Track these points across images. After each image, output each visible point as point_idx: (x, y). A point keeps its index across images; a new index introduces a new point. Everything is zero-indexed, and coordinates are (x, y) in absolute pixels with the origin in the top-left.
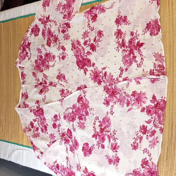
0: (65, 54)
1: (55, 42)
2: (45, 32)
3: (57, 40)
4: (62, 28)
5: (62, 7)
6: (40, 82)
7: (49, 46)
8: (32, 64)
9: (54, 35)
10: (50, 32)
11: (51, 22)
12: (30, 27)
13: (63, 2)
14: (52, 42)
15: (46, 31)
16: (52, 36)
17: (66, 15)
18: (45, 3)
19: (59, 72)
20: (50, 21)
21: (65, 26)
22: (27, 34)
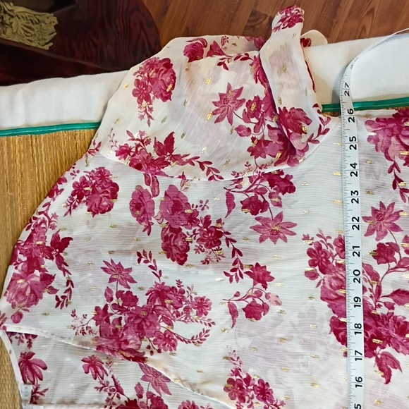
0: (263, 297)
1: (209, 246)
2: (153, 202)
3: (223, 239)
4: (247, 191)
5: (244, 107)
6: (123, 399)
7: (181, 263)
8: (78, 324)
9: (201, 215)
10: (176, 203)
11: (183, 164)
12: (67, 175)
13: (246, 87)
14: (193, 246)
15: (157, 200)
16: (192, 219)
17: (267, 143)
18: (146, 86)
19: (233, 367)
20: (177, 158)
21: (266, 184)
22: (49, 204)
